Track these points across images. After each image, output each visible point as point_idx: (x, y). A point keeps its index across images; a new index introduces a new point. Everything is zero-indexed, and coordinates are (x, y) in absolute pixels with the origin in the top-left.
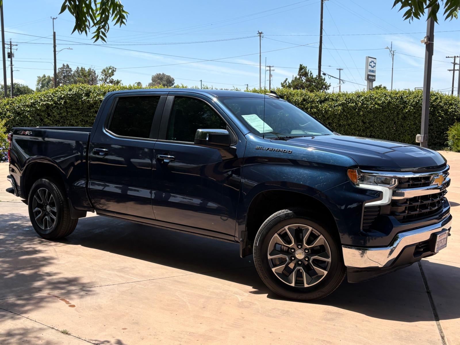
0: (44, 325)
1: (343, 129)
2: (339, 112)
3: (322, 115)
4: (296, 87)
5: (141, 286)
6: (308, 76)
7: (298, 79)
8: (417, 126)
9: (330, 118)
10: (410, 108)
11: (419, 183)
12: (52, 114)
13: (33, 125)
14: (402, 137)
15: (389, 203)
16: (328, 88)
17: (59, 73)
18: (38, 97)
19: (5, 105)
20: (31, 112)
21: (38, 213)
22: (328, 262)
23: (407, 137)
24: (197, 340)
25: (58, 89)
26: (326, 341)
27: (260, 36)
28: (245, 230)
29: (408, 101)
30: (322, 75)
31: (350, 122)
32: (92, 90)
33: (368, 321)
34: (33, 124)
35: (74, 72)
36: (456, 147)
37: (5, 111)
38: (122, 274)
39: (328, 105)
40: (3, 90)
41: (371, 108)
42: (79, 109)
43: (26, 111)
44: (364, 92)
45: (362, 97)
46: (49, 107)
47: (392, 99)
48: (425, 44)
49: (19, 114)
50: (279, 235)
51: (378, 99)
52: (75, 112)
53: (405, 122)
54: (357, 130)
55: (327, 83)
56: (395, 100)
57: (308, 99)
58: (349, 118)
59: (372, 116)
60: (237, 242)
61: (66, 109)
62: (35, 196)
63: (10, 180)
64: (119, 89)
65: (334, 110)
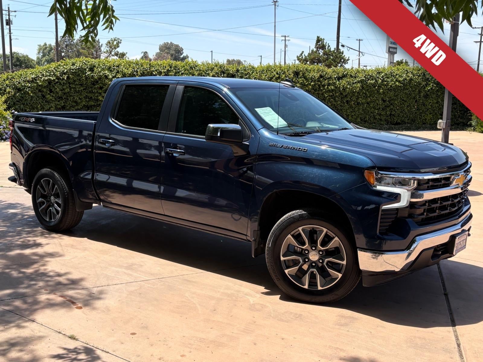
0: (50, 329)
1: (361, 107)
2: (358, 89)
3: (339, 93)
4: (312, 62)
5: (149, 285)
6: (326, 49)
7: (315, 52)
8: (439, 105)
9: (348, 95)
10: (433, 85)
11: (439, 184)
12: (55, 90)
13: (35, 102)
14: (423, 117)
15: (407, 205)
16: (346, 62)
17: (61, 41)
18: (39, 72)
19: (5, 80)
20: (32, 88)
21: (42, 204)
22: (343, 265)
23: (429, 116)
24: (208, 347)
25: (60, 63)
26: (340, 349)
27: (275, 5)
28: (257, 230)
29: (431, 78)
30: (340, 47)
31: (369, 100)
32: (96, 64)
33: (383, 327)
34: (34, 100)
35: (77, 40)
36: (480, 128)
37: (5, 87)
38: (129, 272)
39: (346, 82)
40: (1, 59)
41: (392, 85)
42: (83, 85)
43: (27, 86)
44: (385, 68)
45: (382, 74)
46: (51, 83)
47: (413, 75)
48: (450, 24)
49: (19, 90)
50: (293, 236)
51: (399, 76)
52: (79, 88)
53: (427, 100)
54: (377, 108)
55: (345, 57)
56: (417, 77)
57: (326, 75)
58: (368, 95)
59: (393, 94)
60: (249, 241)
61: (69, 85)
62: (38, 187)
63: (12, 168)
64: (125, 64)
65: (353, 87)
